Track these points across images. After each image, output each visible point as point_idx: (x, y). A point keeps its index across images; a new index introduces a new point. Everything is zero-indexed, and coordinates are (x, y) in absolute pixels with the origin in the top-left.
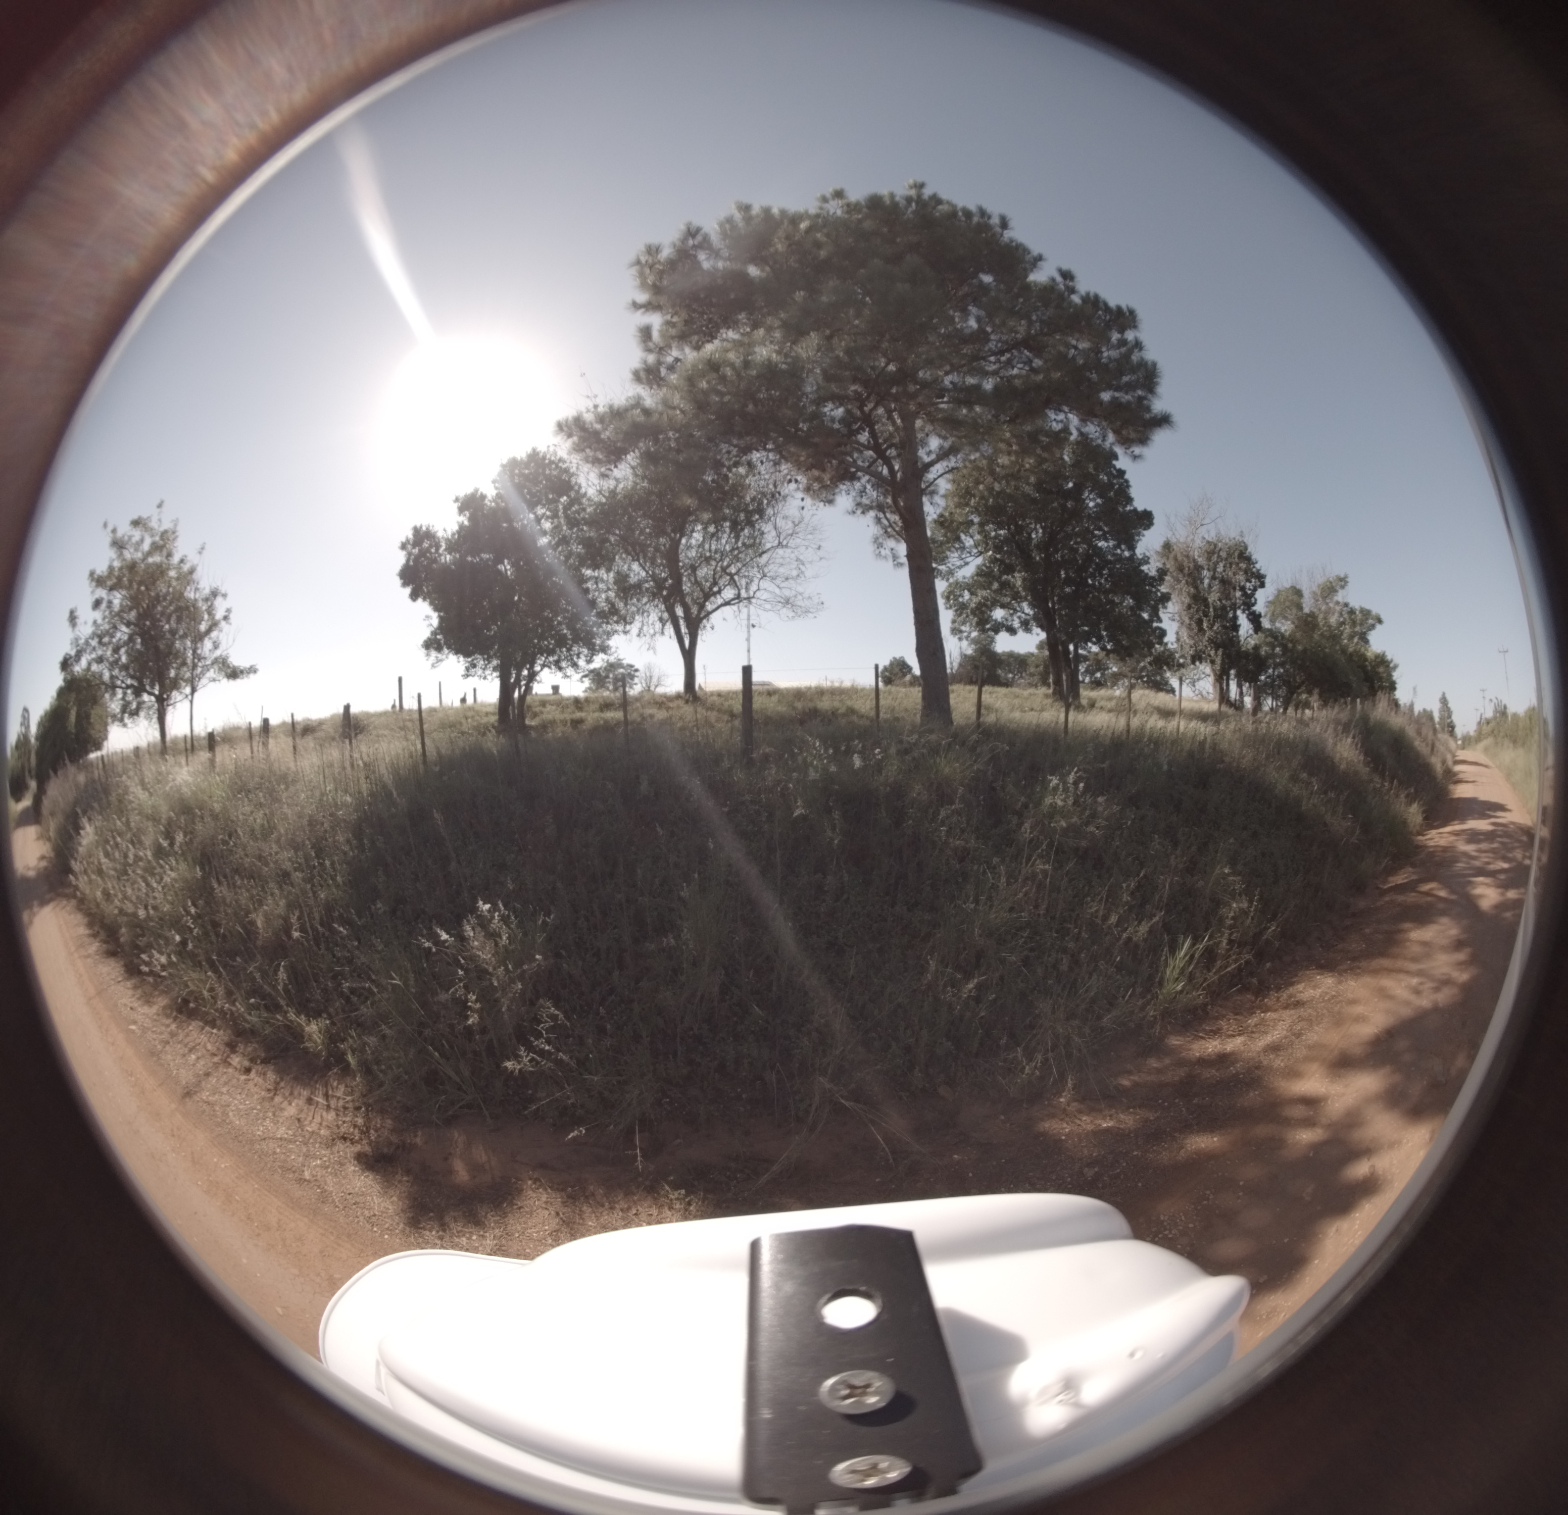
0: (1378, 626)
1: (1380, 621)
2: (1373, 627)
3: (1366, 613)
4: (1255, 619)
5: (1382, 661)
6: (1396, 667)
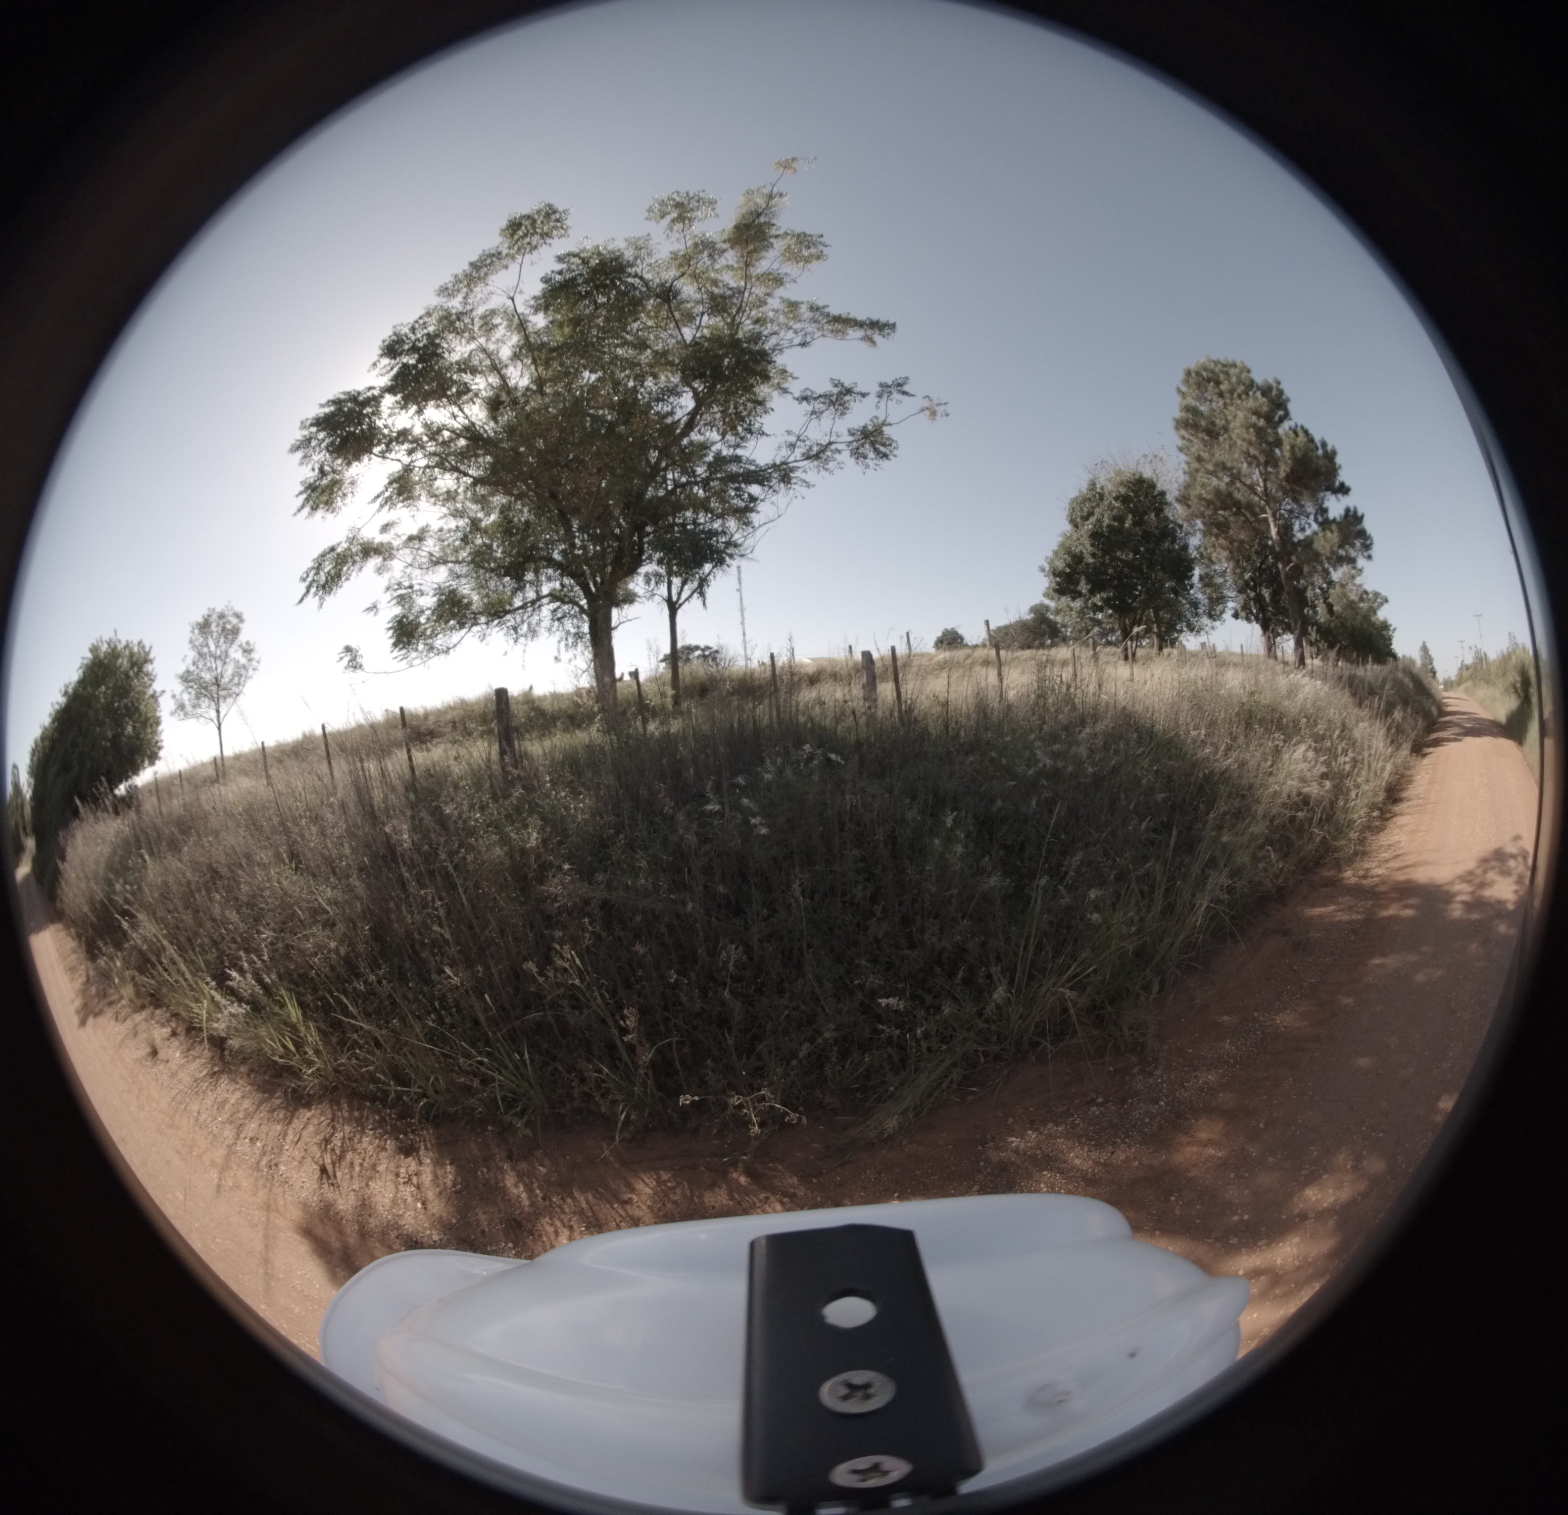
0: (1386, 606)
1: (1386, 601)
2: (1381, 604)
3: (1377, 595)
4: (1330, 607)
5: (1385, 626)
6: (1395, 630)
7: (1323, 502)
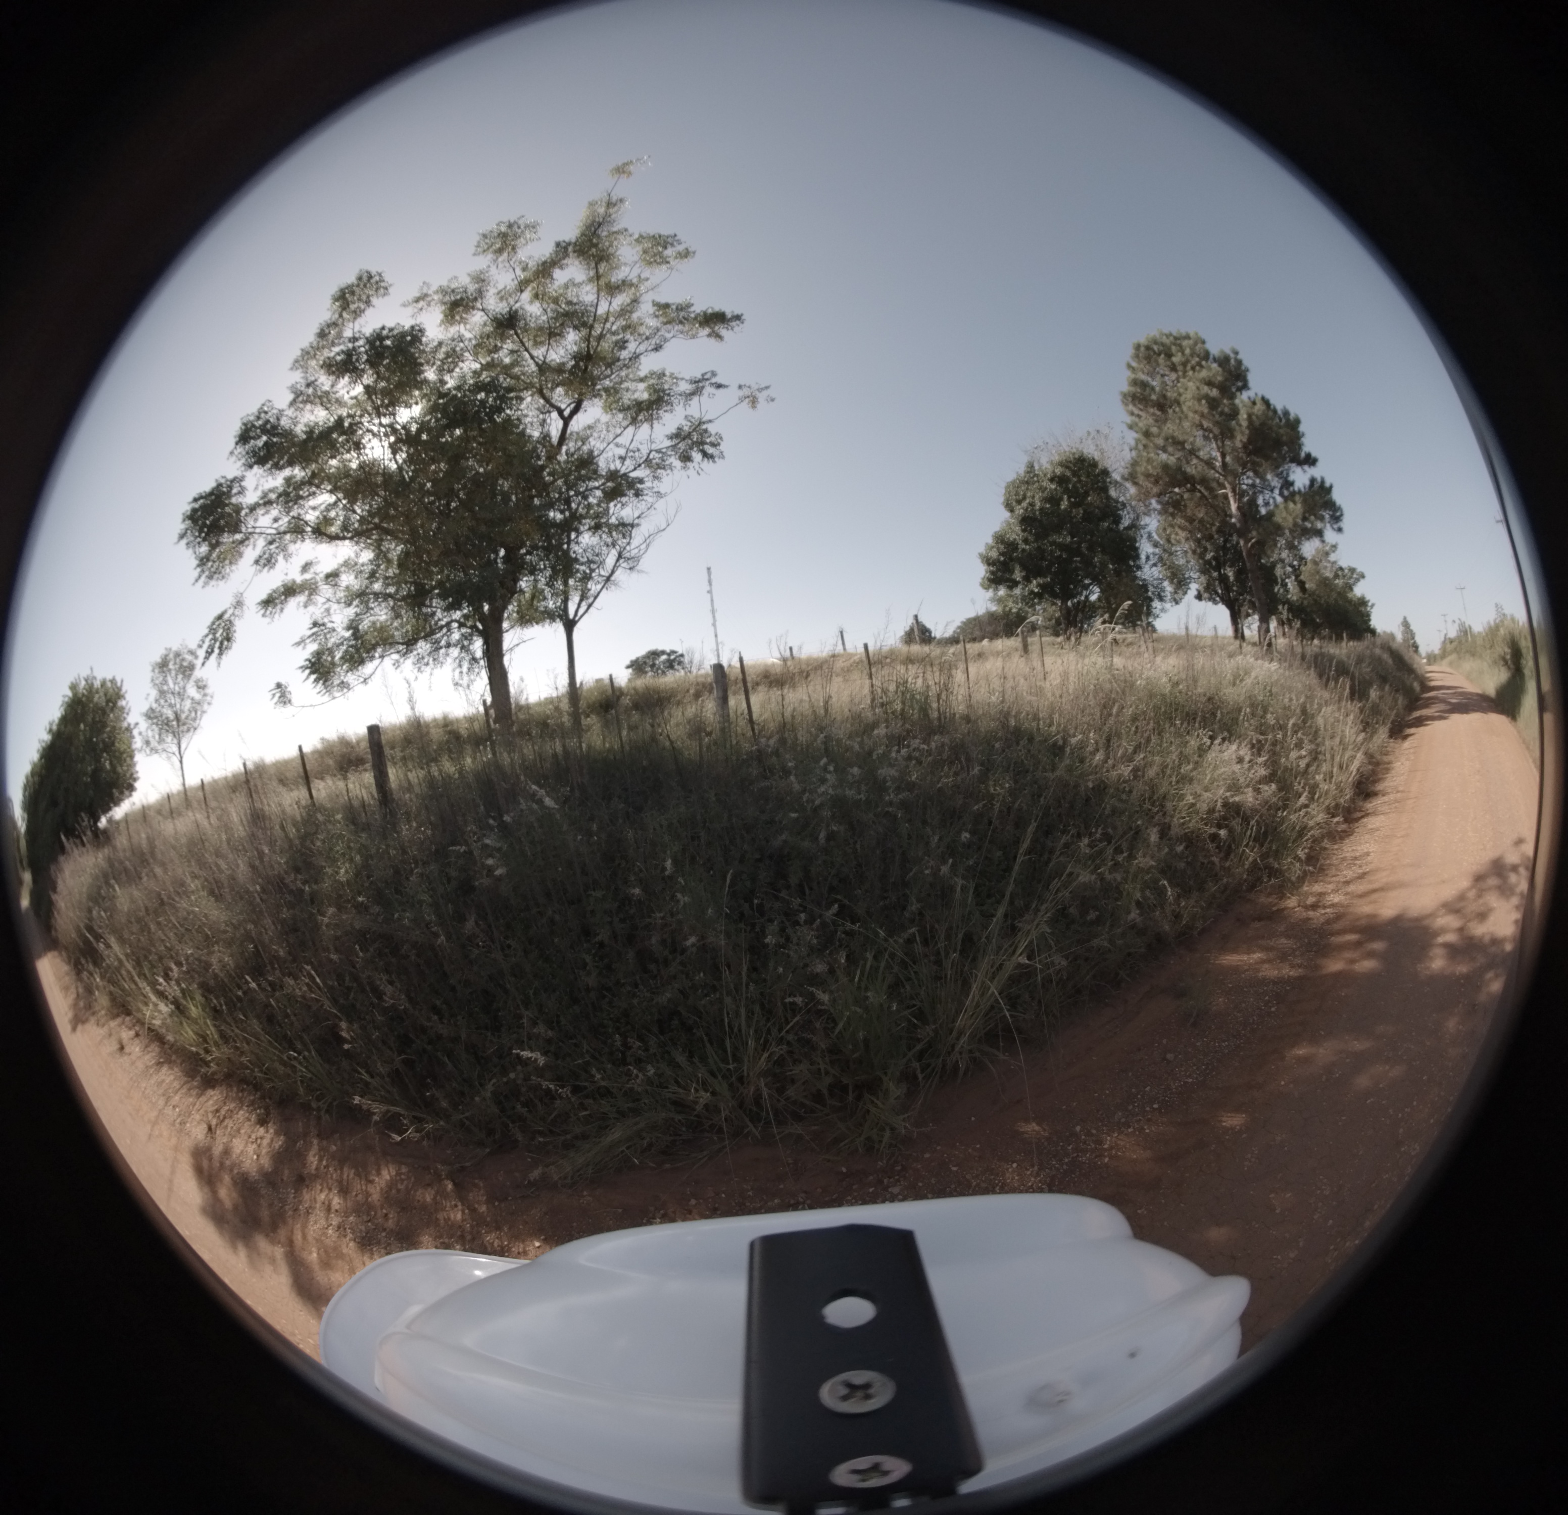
0: (1362, 581)
1: (1363, 576)
2: (1358, 580)
3: (1352, 570)
5: (1363, 602)
6: (1373, 605)
7: (1288, 475)
